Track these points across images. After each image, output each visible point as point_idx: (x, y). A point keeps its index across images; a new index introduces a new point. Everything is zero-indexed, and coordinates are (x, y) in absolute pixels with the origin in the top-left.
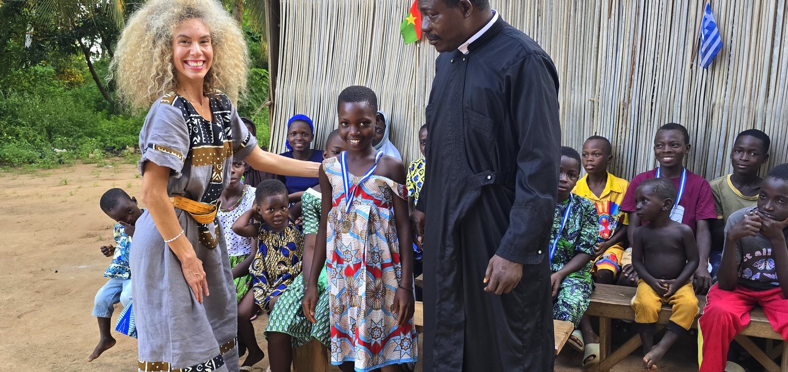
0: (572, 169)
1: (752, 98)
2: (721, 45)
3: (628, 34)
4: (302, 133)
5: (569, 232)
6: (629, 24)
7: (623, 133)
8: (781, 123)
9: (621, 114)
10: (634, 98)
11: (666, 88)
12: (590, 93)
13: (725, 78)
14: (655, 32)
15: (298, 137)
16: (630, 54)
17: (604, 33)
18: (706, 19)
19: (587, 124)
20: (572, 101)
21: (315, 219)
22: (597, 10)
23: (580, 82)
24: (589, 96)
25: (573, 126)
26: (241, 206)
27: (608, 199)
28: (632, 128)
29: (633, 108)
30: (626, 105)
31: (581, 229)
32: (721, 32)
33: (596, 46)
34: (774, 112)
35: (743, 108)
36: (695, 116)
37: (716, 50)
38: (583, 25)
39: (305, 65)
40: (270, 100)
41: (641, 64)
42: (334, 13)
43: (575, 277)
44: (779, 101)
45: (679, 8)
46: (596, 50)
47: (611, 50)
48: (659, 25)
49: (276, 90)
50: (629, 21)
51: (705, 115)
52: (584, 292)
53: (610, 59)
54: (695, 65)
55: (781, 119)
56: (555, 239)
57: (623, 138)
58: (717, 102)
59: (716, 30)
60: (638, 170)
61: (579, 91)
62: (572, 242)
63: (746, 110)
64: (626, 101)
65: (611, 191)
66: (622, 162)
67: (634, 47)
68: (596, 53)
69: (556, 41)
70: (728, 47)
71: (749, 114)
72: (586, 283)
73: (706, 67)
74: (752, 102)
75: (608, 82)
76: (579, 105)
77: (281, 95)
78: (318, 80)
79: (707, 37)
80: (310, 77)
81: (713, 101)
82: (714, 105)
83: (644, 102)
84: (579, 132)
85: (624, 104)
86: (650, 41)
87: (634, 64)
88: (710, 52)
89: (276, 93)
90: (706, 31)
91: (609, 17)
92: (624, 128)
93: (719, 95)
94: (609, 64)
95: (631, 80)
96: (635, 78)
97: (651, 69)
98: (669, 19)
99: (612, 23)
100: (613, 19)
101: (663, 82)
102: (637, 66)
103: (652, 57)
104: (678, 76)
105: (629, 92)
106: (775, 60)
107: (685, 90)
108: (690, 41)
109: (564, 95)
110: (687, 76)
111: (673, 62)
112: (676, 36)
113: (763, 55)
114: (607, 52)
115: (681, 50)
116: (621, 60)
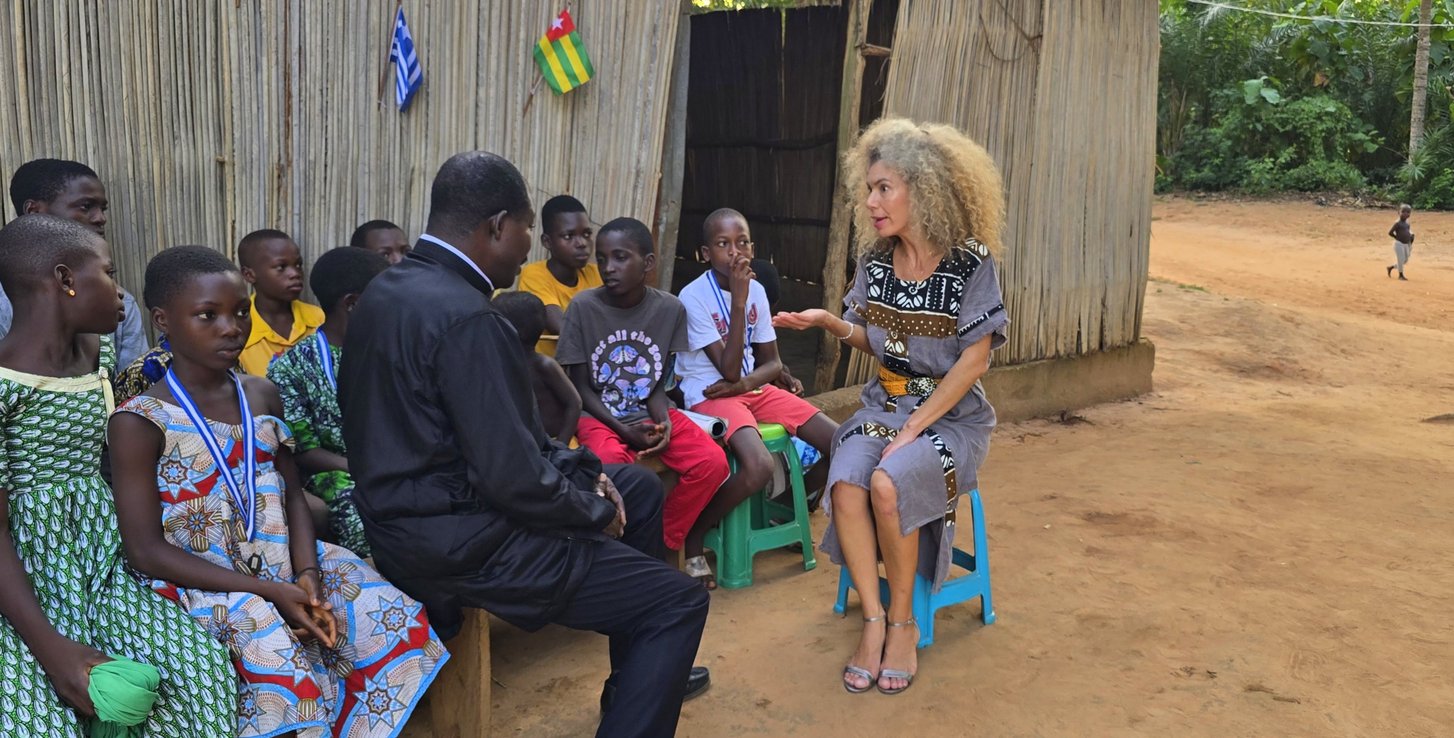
7: (282, 220)
9: (277, 186)
12: (212, 146)
13: (424, 128)
14: (319, 43)
16: (281, 78)
17: (231, 36)
24: (208, 152)
28: (297, 211)
29: (296, 174)
30: (282, 171)
33: (214, 56)
36: (384, 189)
38: (184, 13)
41: (302, 97)
47: (247, 67)
48: (325, 33)
50: (274, 17)
51: (403, 186)
53: (247, 84)
54: (383, 104)
58: (416, 165)
61: (191, 141)
64: (283, 162)
65: (307, 328)
67: (288, 65)
68: (215, 71)
70: (425, 81)
76: (192, 167)
81: (411, 165)
82: (413, 170)
83: (312, 165)
85: (280, 169)
86: (313, 58)
87: (288, 95)
91: (239, 4)
92: (283, 211)
93: (420, 155)
94: (247, 94)
95: (287, 124)
96: (295, 122)
97: (318, 107)
98: (340, 24)
99: (244, 18)
100: (244, 9)
101: (339, 130)
102: (295, 100)
103: (318, 87)
104: (361, 121)
105: (287, 147)
106: (482, 105)
107: (373, 145)
108: (374, 65)
109: (161, 148)
110: (374, 122)
111: (351, 98)
112: (352, 54)
113: (467, 97)
114: (240, 71)
115: (362, 79)
116: (266, 87)
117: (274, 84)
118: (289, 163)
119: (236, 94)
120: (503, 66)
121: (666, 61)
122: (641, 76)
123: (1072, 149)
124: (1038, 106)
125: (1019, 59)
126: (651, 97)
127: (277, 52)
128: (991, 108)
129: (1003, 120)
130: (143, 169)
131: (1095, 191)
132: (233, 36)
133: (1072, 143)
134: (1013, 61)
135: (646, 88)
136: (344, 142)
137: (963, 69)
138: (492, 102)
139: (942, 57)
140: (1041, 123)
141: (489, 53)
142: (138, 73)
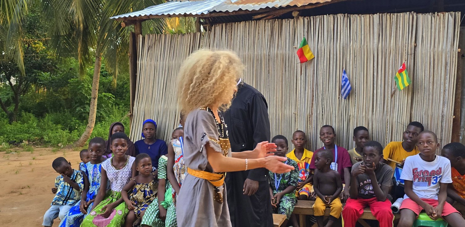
0: (283, 144)
1: (367, 112)
2: (351, 88)
3: (310, 82)
4: (150, 129)
5: (286, 176)
6: (310, 78)
7: (310, 129)
8: (380, 124)
9: (309, 120)
10: (314, 112)
11: (328, 108)
12: (294, 110)
13: (354, 103)
14: (322, 82)
15: (148, 131)
16: (311, 92)
17: (299, 82)
18: (343, 77)
19: (293, 125)
20: (285, 114)
21: (165, 171)
22: (295, 71)
23: (289, 105)
24: (293, 111)
25: (286, 126)
26: (126, 166)
27: (305, 161)
28: (314, 127)
29: (314, 117)
30: (310, 116)
31: (291, 174)
32: (351, 82)
33: (296, 88)
34: (376, 119)
35: (363, 117)
36: (342, 120)
37: (349, 90)
38: (289, 78)
39: (150, 95)
40: (130, 113)
41: (316, 97)
42: (167, 69)
43: (288, 196)
44: (378, 114)
45: (332, 71)
46: (295, 89)
47: (302, 90)
48: (323, 79)
49: (134, 108)
50: (310, 77)
51: (346, 120)
52: (292, 203)
53: (302, 94)
54: (340, 97)
55: (380, 122)
56: (279, 179)
57: (310, 131)
58: (351, 114)
59: (348, 82)
60: (318, 147)
61: (289, 109)
62: (287, 180)
63: (364, 118)
64: (311, 114)
65: (306, 157)
66: (310, 143)
67: (313, 89)
68: (296, 91)
69: (277, 85)
70: (355, 89)
71: (365, 120)
72: (293, 199)
73: (345, 98)
74: (366, 114)
75: (302, 105)
76: (289, 116)
77: (137, 110)
78: (157, 103)
79: (345, 84)
80: (153, 101)
81: (350, 114)
82: (350, 116)
83: (318, 114)
84: (290, 129)
85: (310, 115)
86: (320, 86)
87: (313, 96)
88: (347, 92)
89: (134, 109)
90: (344, 82)
91: (301, 74)
92: (310, 127)
93: (353, 111)
94: (302, 97)
95: (312, 104)
97: (321, 99)
98: (328, 76)
99: (303, 77)
101: (327, 104)
103: (321, 93)
104: (333, 102)
105: (312, 110)
106: (375, 95)
107: (337, 109)
108: (338, 86)
111: (331, 96)
112: (331, 84)
113: (369, 93)
115: (334, 90)
117: (309, 93)
120: (383, 83)
121: (453, 75)
122: (442, 81)
127: (310, 85)
135: (445, 85)
138: (379, 94)
141: (377, 79)
142: (278, 94)
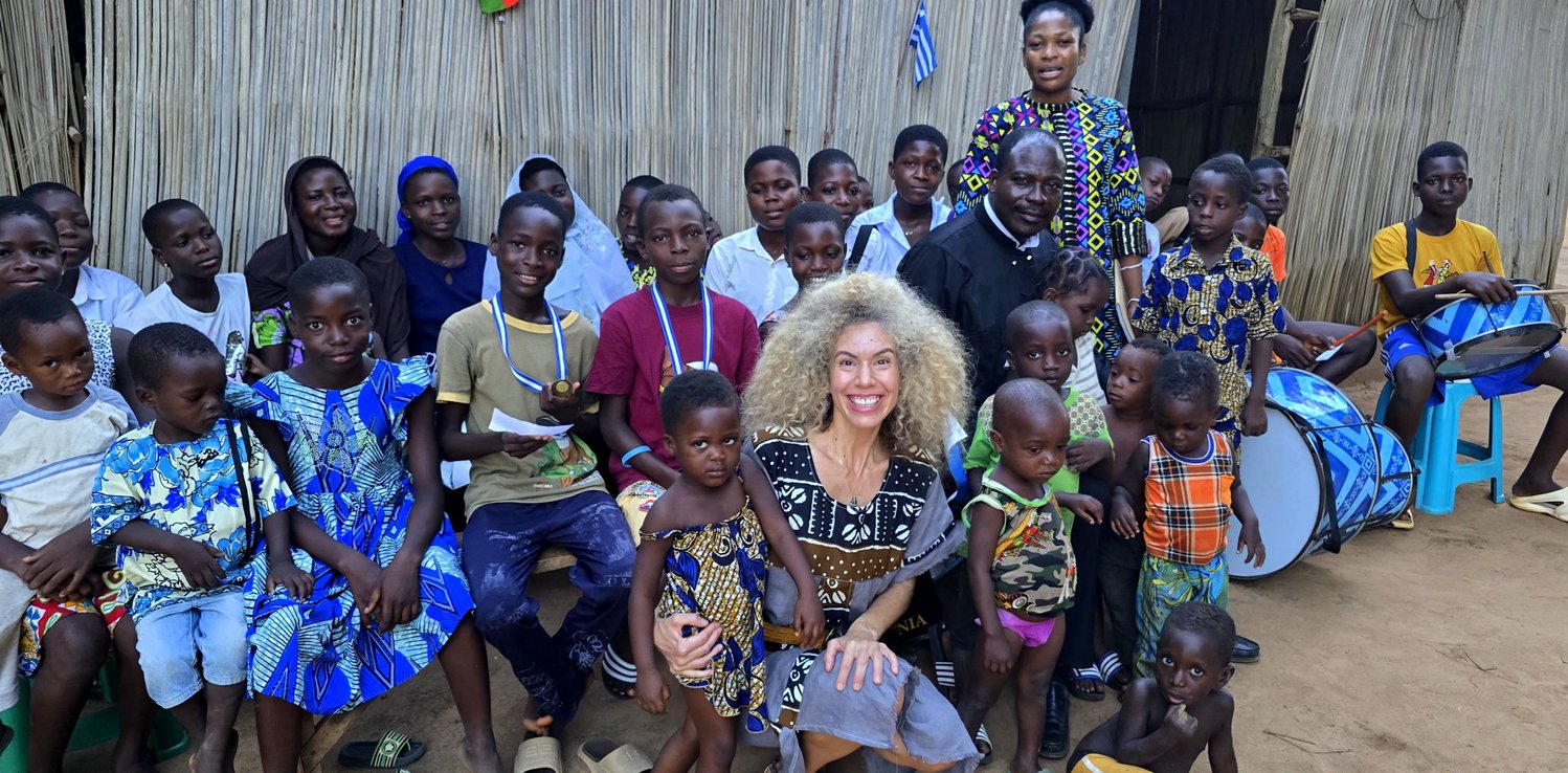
3: (830, 31)
4: (442, 197)
6: (831, 16)
12: (781, 119)
14: (860, 31)
15: (437, 206)
16: (832, 61)
17: (801, 28)
23: (768, 101)
33: (787, 45)
41: (845, 77)
46: (786, 50)
47: (810, 53)
48: (865, 22)
50: (831, 12)
53: (809, 66)
54: (900, 82)
61: (768, 114)
68: (786, 56)
78: (227, 73)
80: (201, 64)
83: (848, 132)
85: (826, 136)
86: (855, 44)
91: (808, 3)
94: (808, 75)
95: (834, 100)
96: (839, 97)
97: (855, 84)
98: (876, 15)
99: (810, 12)
100: (811, 5)
101: (868, 104)
102: (840, 79)
103: (857, 68)
104: (884, 96)
105: (832, 118)
106: (972, 80)
107: (891, 115)
108: (896, 49)
109: (748, 121)
110: (893, 95)
111: (879, 76)
112: (882, 39)
113: (961, 73)
114: (805, 57)
115: (887, 60)
116: (821, 69)
117: (827, 66)
118: (833, 131)
119: (801, 74)
120: (990, 45)
121: (1123, 33)
122: (1101, 48)
123: (1492, 105)
124: (1460, 64)
125: (1443, 17)
126: (1107, 67)
127: (831, 40)
128: (1412, 65)
129: (1423, 79)
130: (737, 137)
131: (1513, 149)
132: (803, 28)
133: (1492, 100)
134: (1437, 20)
135: (1103, 59)
136: (871, 113)
137: (1388, 29)
138: (980, 76)
139: (1368, 18)
140: (1460, 81)
141: (981, 34)
